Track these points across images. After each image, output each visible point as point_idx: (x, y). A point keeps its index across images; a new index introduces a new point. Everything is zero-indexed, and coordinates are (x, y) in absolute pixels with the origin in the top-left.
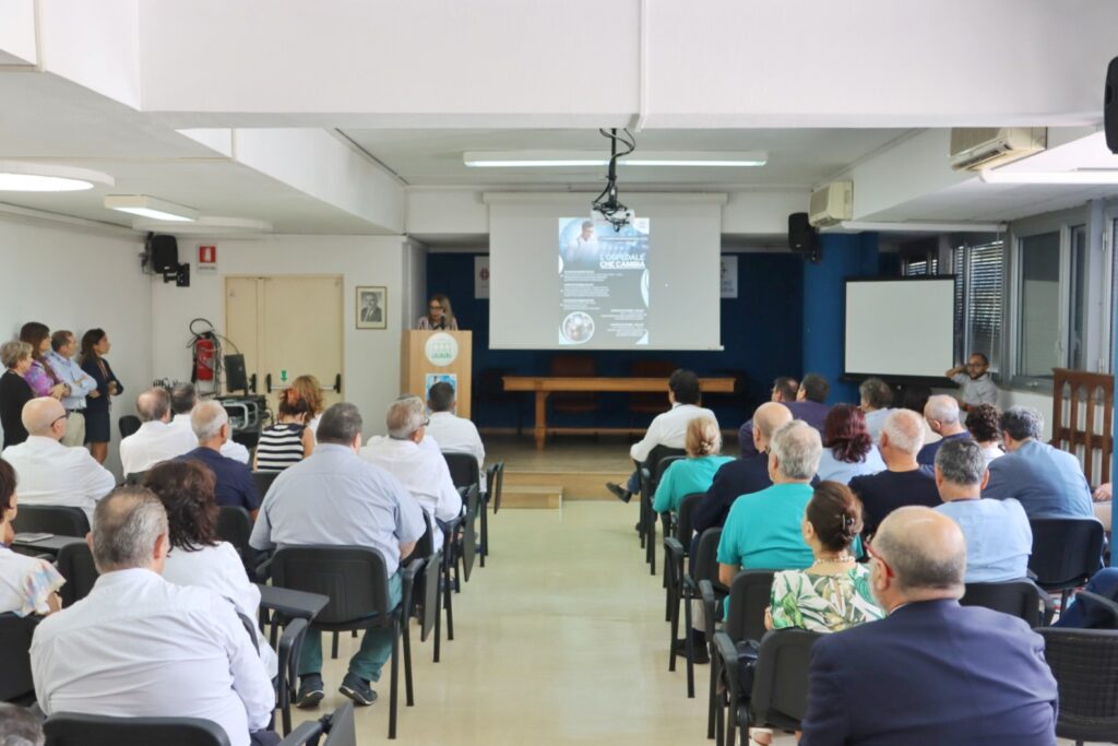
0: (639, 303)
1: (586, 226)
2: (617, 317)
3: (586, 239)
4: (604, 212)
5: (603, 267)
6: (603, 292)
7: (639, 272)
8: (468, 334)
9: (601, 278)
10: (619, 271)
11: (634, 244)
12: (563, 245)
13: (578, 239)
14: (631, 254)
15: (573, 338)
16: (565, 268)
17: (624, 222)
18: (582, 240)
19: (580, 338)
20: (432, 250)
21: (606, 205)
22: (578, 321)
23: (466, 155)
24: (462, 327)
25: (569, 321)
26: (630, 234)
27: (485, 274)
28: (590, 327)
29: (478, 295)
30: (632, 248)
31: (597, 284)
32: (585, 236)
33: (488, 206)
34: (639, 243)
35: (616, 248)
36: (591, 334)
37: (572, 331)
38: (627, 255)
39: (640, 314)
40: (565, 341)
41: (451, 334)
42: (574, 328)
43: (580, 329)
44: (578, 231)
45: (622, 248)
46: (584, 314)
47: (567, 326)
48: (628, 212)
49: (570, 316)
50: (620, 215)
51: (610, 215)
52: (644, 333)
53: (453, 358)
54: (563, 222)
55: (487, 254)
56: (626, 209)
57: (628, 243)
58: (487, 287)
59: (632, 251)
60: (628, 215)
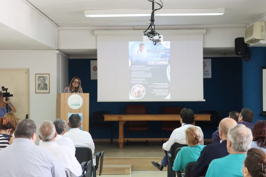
0: (166, 80)
1: (141, 45)
2: (156, 87)
3: (141, 52)
4: (149, 36)
5: (149, 64)
6: (149, 75)
7: (166, 66)
8: (88, 95)
9: (148, 69)
10: (156, 66)
11: (163, 53)
12: (131, 54)
13: (138, 51)
14: (162, 58)
15: (136, 97)
16: (132, 64)
17: (158, 41)
18: (139, 52)
19: (139, 96)
20: (71, 58)
21: (150, 33)
22: (138, 89)
23: (86, 12)
24: (84, 91)
25: (134, 89)
26: (161, 49)
27: (95, 68)
28: (144, 91)
29: (92, 78)
30: (162, 55)
31: (147, 72)
32: (141, 50)
33: (96, 36)
34: (166, 53)
35: (155, 55)
36: (144, 94)
37: (135, 93)
38: (160, 58)
39: (166, 85)
40: (132, 98)
41: (80, 95)
42: (136, 92)
43: (139, 92)
44: (138, 47)
45: (157, 55)
46: (141, 86)
47: (133, 91)
48: (160, 36)
49: (134, 86)
50: (156, 37)
51: (152, 37)
52: (169, 94)
53: (81, 106)
54: (131, 44)
55: (96, 59)
56: (159, 35)
57: (161, 53)
58: (96, 74)
59: (162, 57)
60: (160, 37)
